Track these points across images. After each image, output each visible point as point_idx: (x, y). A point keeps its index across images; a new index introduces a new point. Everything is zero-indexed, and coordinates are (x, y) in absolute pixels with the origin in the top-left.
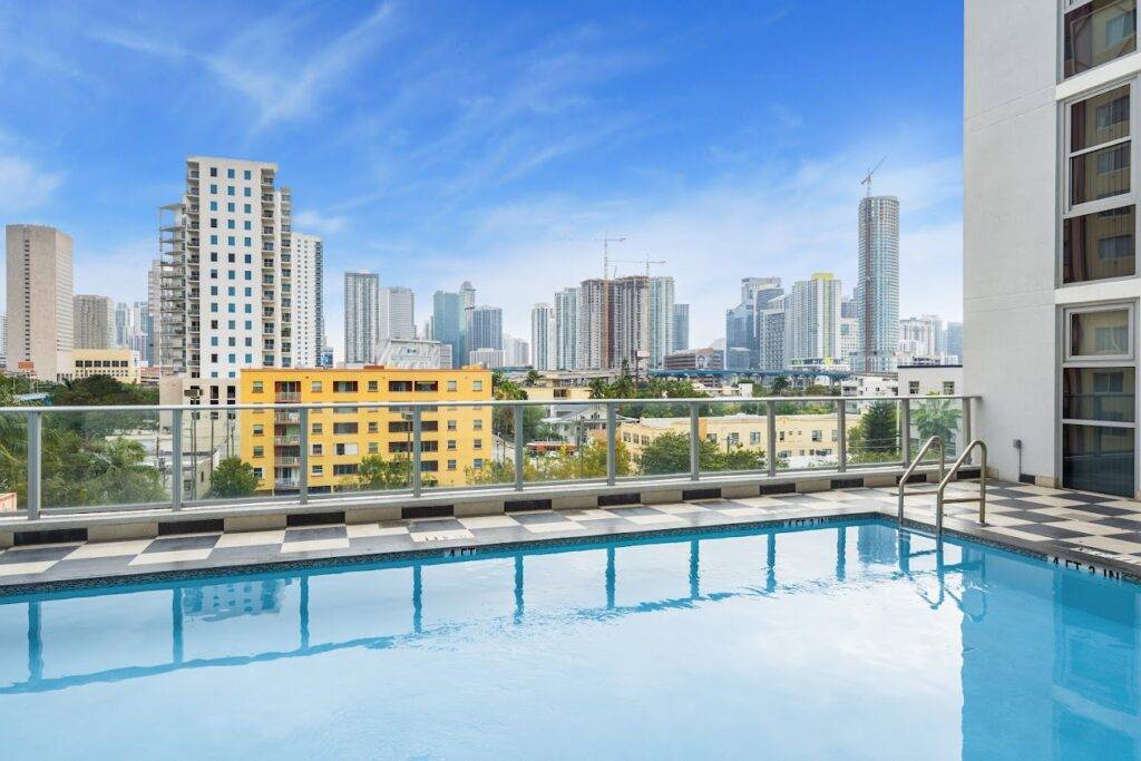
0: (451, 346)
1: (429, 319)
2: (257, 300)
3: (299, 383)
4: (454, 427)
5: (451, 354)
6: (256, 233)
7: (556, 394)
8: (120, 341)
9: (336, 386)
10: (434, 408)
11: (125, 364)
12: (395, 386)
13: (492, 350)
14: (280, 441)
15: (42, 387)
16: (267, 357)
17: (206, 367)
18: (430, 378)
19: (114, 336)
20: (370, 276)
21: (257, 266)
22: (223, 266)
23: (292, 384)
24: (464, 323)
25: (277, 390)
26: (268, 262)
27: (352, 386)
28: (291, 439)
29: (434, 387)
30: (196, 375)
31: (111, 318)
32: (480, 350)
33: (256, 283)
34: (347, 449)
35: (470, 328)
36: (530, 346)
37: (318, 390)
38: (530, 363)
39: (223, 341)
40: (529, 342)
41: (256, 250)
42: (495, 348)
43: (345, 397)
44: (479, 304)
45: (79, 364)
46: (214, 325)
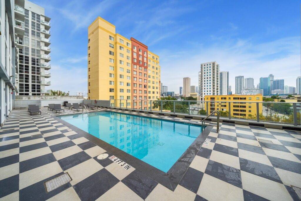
0: (263, 90)
1: (258, 84)
2: (211, 84)
3: (215, 98)
4: (251, 107)
5: (263, 91)
6: (211, 74)
7: (298, 101)
8: (197, 92)
9: (222, 98)
10: (245, 103)
11: (196, 95)
12: (234, 98)
13: (280, 90)
14: (211, 107)
15: (187, 98)
16: (213, 93)
17: (203, 95)
18: (244, 97)
19: (196, 91)
20: (242, 77)
21: (212, 79)
22: (206, 79)
23: (213, 98)
24: (270, 84)
25: (211, 99)
26: (214, 78)
27: (225, 98)
28: (213, 107)
29: (245, 99)
30: (202, 96)
31: (196, 89)
32: (275, 90)
33: (212, 82)
34: (224, 110)
35: (272, 85)
36: (296, 89)
37: (218, 99)
38: (296, 93)
39: (206, 91)
40: (295, 87)
41: (212, 76)
42: (281, 89)
43: (224, 101)
44: (275, 79)
45: (191, 95)
46: (205, 89)
